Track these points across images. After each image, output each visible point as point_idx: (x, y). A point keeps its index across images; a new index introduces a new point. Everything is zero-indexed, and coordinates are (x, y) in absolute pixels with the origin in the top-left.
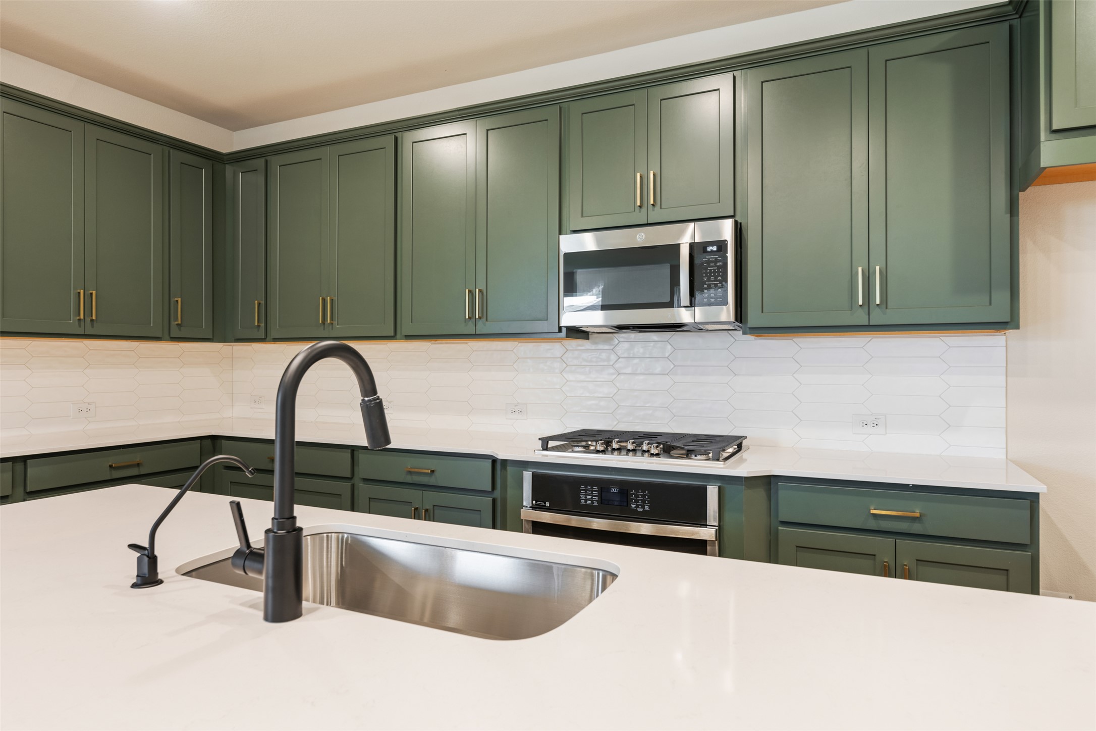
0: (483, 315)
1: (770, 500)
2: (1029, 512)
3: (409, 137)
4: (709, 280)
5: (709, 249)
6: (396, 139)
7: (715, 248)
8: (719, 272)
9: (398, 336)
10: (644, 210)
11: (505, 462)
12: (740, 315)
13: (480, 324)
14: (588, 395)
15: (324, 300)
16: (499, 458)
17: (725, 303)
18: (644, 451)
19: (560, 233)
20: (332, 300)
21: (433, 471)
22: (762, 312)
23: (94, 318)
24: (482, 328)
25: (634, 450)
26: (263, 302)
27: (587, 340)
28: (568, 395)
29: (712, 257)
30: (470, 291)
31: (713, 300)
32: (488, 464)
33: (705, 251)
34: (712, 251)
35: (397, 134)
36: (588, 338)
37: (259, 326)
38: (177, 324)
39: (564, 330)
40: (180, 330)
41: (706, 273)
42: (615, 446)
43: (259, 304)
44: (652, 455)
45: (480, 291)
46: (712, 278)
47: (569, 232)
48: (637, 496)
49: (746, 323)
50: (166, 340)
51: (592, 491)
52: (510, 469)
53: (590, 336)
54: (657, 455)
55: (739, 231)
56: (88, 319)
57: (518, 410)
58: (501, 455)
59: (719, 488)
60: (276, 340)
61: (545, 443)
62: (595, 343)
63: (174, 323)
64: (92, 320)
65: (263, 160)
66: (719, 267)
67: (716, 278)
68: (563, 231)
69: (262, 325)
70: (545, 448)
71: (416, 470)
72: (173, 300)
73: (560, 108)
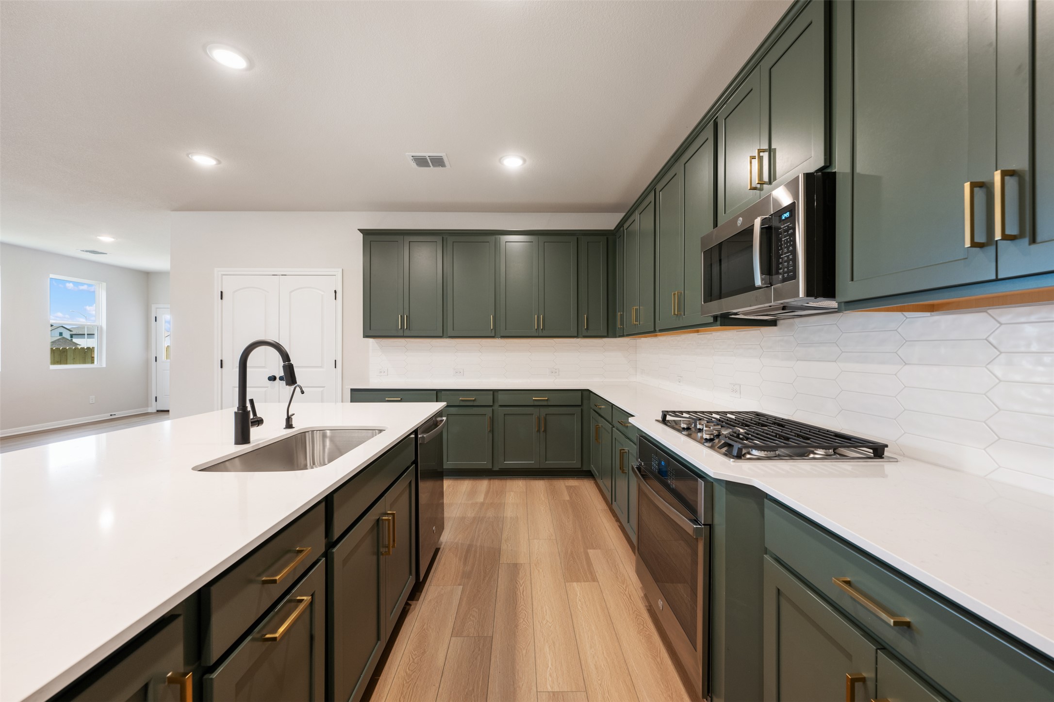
0: (681, 311)
3: (658, 188)
4: (783, 253)
5: (783, 218)
6: (655, 192)
7: (788, 215)
10: (757, 191)
13: (681, 318)
15: (634, 309)
17: (794, 277)
20: (637, 309)
22: (852, 279)
24: (682, 322)
26: (622, 313)
27: (776, 327)
29: (786, 225)
30: (674, 294)
31: (786, 275)
33: (781, 220)
34: (786, 218)
35: (655, 188)
40: (587, 332)
41: (781, 245)
45: (679, 293)
46: (786, 250)
53: (778, 322)
61: (664, 416)
62: (782, 330)
63: (583, 328)
66: (790, 235)
67: (788, 248)
69: (622, 327)
70: (665, 419)
72: (582, 316)
73: (715, 122)
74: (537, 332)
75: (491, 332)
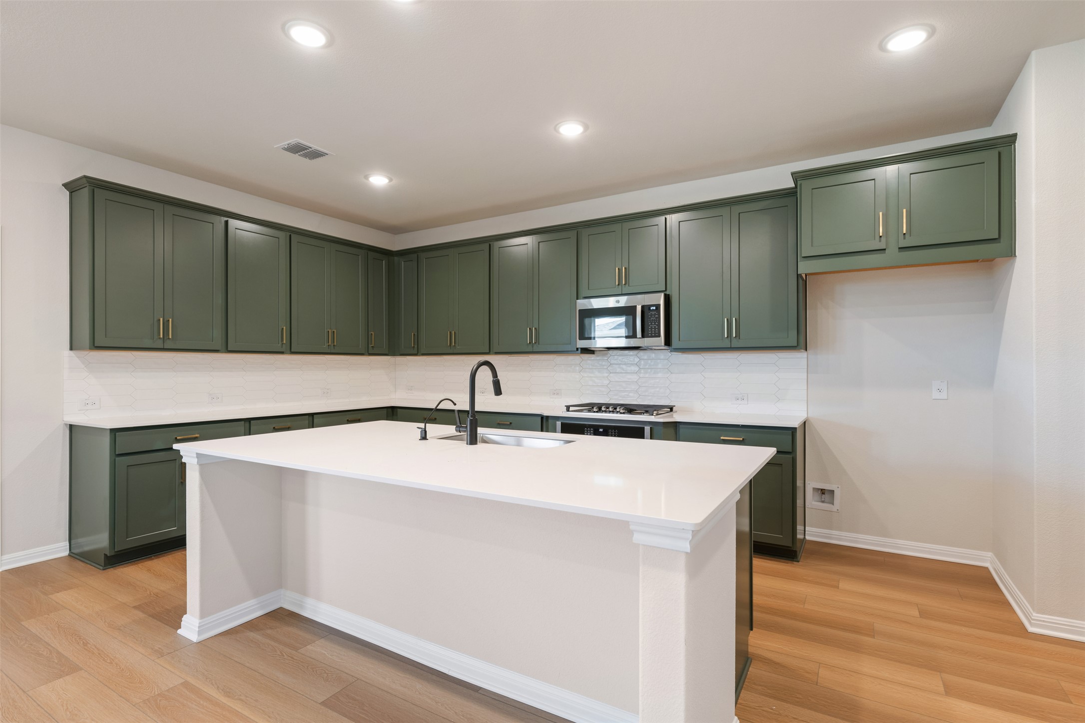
0: (537, 341)
1: (676, 434)
2: (791, 437)
3: (497, 245)
4: (651, 324)
5: (652, 308)
6: (490, 245)
7: (654, 308)
8: (656, 320)
9: (491, 352)
10: (620, 287)
11: (547, 417)
12: (668, 342)
13: (535, 346)
14: (622, 390)
15: (450, 332)
16: (545, 415)
17: (659, 336)
18: (618, 412)
19: (577, 299)
20: (455, 333)
21: (511, 423)
22: (679, 340)
23: (335, 344)
24: (536, 349)
25: (612, 411)
26: (416, 334)
27: (593, 355)
28: (611, 389)
29: (653, 313)
30: (530, 329)
31: (653, 335)
32: (539, 419)
33: (649, 309)
34: (653, 309)
35: (490, 243)
36: (594, 354)
37: (414, 347)
38: (372, 347)
39: (580, 350)
40: (373, 349)
41: (650, 320)
42: (618, 410)
43: (414, 335)
44: (621, 413)
45: (535, 328)
46: (653, 323)
47: (582, 298)
48: (612, 433)
49: (671, 346)
50: (366, 355)
51: (590, 431)
52: (550, 421)
53: (595, 352)
54: (624, 413)
55: (668, 299)
56: (332, 345)
57: (556, 393)
58: (546, 414)
59: (651, 428)
60: (423, 354)
61: (568, 408)
62: (598, 356)
63: (370, 346)
64: (334, 345)
65: (416, 255)
66: (656, 318)
67: (655, 323)
68: (579, 297)
69: (416, 346)
70: (568, 410)
71: (502, 423)
72: (370, 333)
73: (577, 232)
74: (329, 348)
75: (282, 347)
